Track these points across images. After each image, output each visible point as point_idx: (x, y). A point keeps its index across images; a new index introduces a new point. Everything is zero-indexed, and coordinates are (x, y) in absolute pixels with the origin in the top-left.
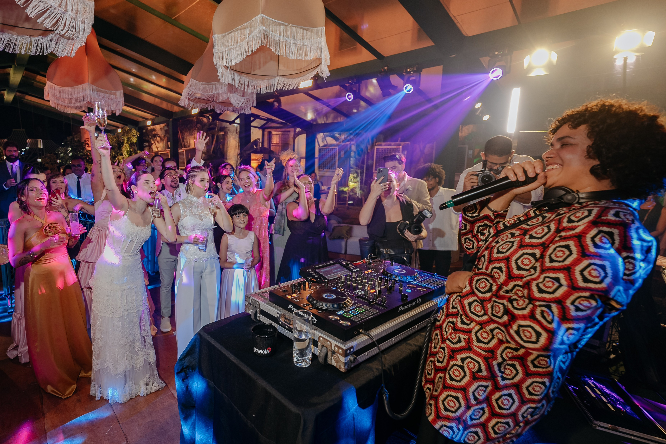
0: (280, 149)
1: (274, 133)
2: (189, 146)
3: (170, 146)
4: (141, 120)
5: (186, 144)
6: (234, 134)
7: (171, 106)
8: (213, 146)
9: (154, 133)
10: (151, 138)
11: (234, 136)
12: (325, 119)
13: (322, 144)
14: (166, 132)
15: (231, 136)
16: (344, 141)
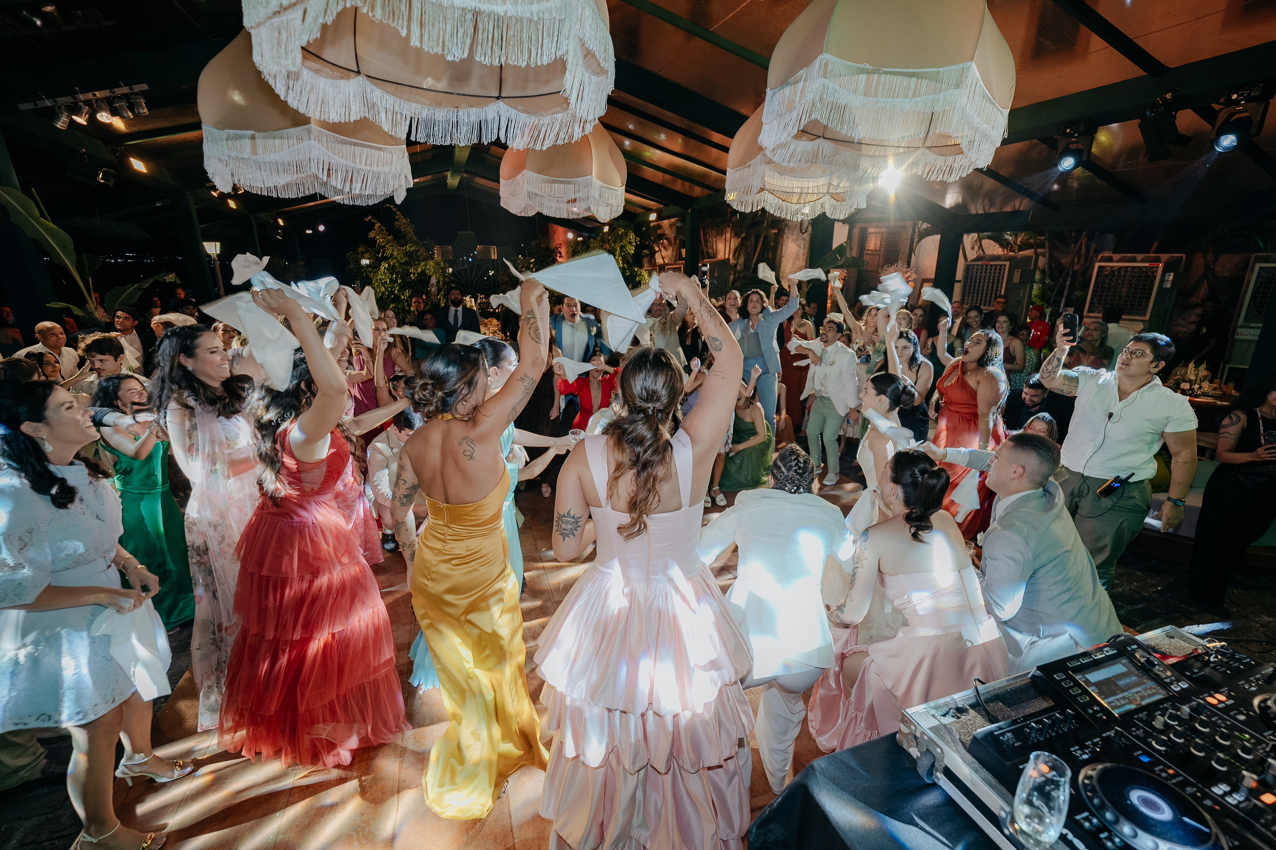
0: (881, 262)
1: (871, 230)
2: (715, 256)
3: (684, 256)
4: (639, 210)
5: (710, 251)
6: (795, 232)
7: (690, 187)
8: (757, 255)
9: (659, 232)
10: (654, 242)
11: (794, 237)
12: (987, 207)
13: (972, 255)
14: (679, 230)
15: (789, 235)
16: (1021, 248)
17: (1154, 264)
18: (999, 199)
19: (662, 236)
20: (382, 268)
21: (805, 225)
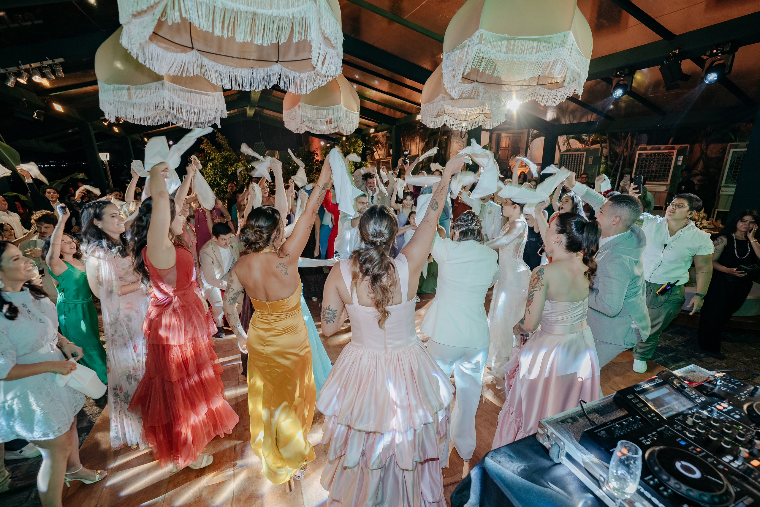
0: (509, 154)
1: (503, 135)
2: (410, 153)
3: (391, 154)
4: (365, 128)
9: (376, 140)
10: (373, 146)
12: (571, 120)
14: (388, 138)
15: (454, 140)
16: (592, 144)
17: (671, 151)
18: (578, 115)
19: (377, 142)
20: (209, 166)
21: (464, 133)
